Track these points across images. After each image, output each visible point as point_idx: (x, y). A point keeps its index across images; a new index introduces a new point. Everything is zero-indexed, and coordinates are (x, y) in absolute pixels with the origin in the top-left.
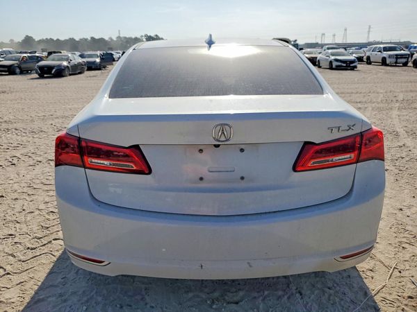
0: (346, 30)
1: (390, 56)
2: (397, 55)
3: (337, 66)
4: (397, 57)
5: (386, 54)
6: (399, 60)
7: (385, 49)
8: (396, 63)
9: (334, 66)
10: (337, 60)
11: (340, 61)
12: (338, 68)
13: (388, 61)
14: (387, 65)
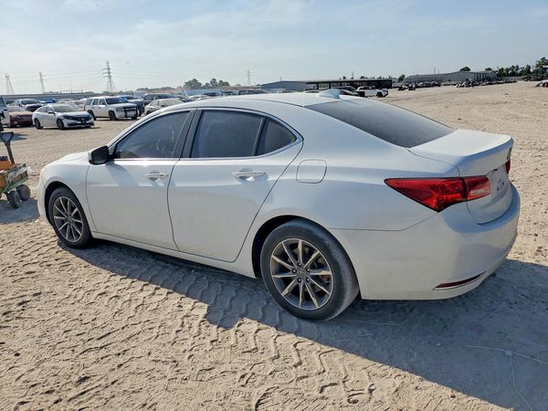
0: (7, 77)
1: (118, 109)
2: (125, 108)
3: (70, 125)
4: (126, 109)
5: (113, 107)
6: (129, 114)
7: (110, 102)
8: (126, 116)
9: (66, 126)
10: (67, 117)
11: (73, 118)
12: (72, 127)
13: (117, 115)
14: (117, 120)
